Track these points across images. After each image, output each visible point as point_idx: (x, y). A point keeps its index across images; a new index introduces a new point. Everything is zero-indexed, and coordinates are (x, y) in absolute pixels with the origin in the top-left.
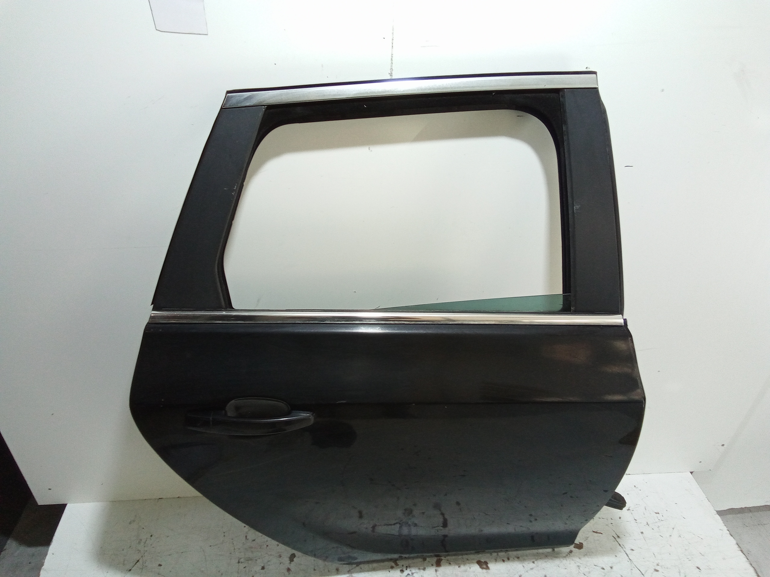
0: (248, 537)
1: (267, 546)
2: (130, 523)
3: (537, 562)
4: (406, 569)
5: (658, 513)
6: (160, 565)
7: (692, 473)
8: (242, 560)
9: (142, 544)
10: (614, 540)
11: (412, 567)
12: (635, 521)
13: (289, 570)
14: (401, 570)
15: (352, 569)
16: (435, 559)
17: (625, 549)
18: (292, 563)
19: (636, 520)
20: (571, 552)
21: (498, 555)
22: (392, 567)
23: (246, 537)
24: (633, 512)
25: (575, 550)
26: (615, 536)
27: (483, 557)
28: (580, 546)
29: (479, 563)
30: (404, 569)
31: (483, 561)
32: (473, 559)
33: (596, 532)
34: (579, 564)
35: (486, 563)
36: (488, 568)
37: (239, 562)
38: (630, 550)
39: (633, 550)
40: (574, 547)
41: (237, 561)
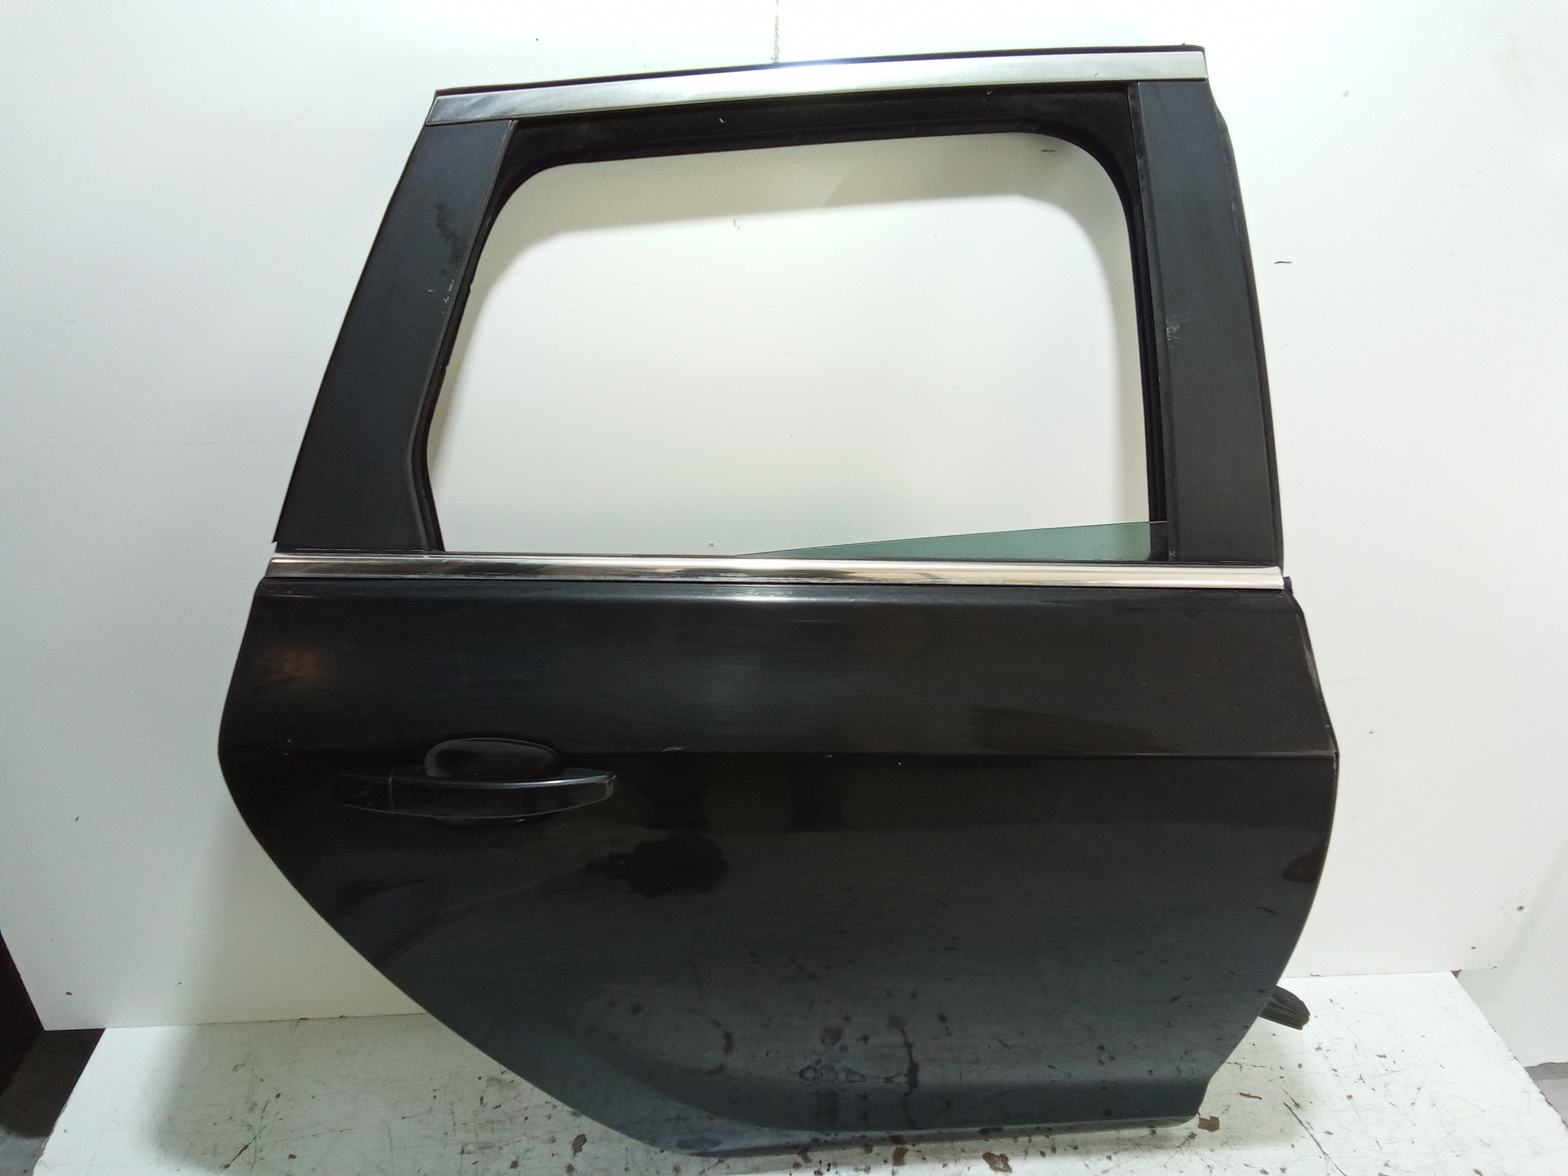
0: (484, 1101)
1: (526, 1118)
2: (235, 1068)
3: (1117, 1157)
4: (828, 1170)
5: (1385, 1056)
6: (292, 1157)
7: (1456, 973)
8: (470, 1148)
9: (257, 1111)
10: (1289, 1111)
11: (842, 1164)
12: (1333, 1072)
13: (570, 1168)
14: (815, 1172)
15: (708, 1169)
16: (891, 1150)
17: (1311, 1131)
18: (578, 1154)
19: (1336, 1071)
20: (1192, 1136)
21: (1030, 1141)
22: (797, 1166)
23: (482, 1099)
24: (1328, 1054)
25: (1203, 1133)
26: (1291, 1104)
27: (997, 1146)
28: (1212, 1125)
29: (989, 1157)
30: (824, 1170)
31: (997, 1153)
32: (976, 1150)
33: (1248, 1096)
34: (1210, 1163)
35: (1004, 1159)
36: (1008, 1169)
37: (462, 1152)
38: (1323, 1134)
39: (1330, 1133)
40: (1199, 1127)
41: (460, 1150)
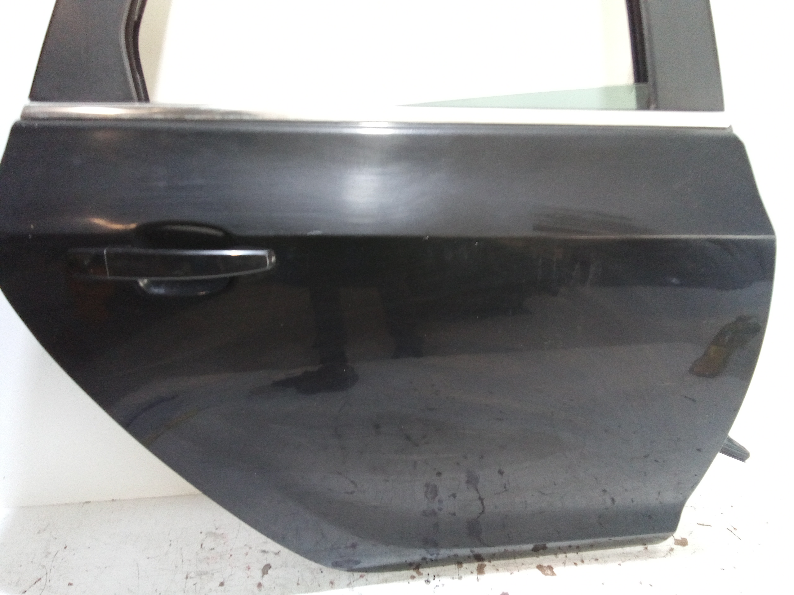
1: (231, 555)
2: (39, 532)
4: (434, 579)
6: (70, 584)
8: (192, 575)
11: (443, 575)
13: (260, 585)
14: (425, 581)
15: (353, 582)
16: (475, 565)
18: (265, 576)
20: (672, 550)
21: (566, 557)
22: (413, 577)
23: (202, 545)
25: (678, 548)
26: (731, 528)
27: (545, 560)
28: (683, 543)
29: (540, 567)
30: (431, 579)
31: (545, 564)
32: (531, 564)
33: (703, 525)
35: (550, 568)
36: (553, 574)
37: (187, 578)
40: (675, 544)
41: (185, 576)
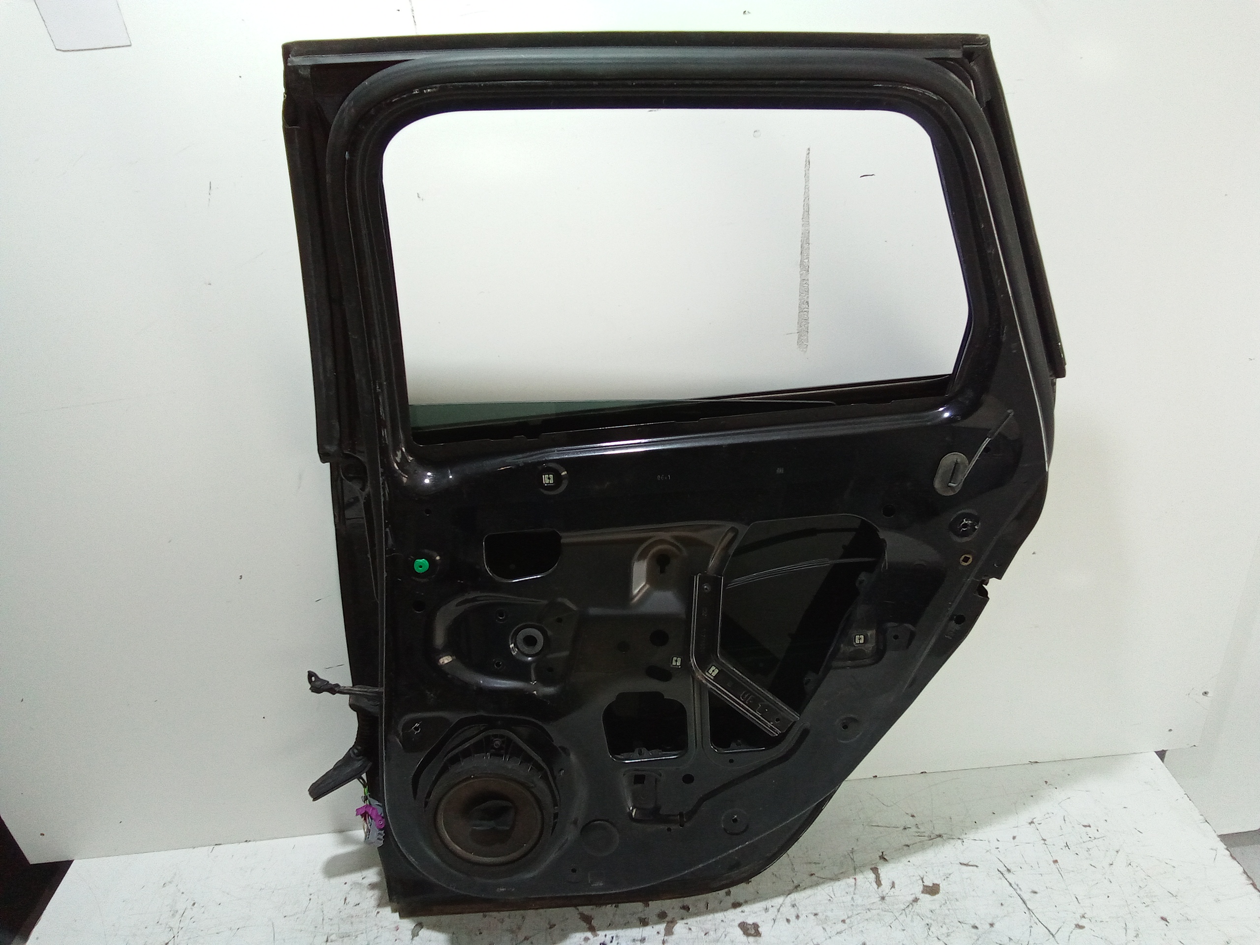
0: (347, 901)
3: (849, 920)
5: (1089, 826)
7: (1161, 754)
9: (178, 916)
10: (1001, 875)
12: (1043, 841)
17: (1019, 892)
19: (1044, 840)
24: (1038, 827)
34: (930, 921)
38: (1030, 894)
39: (1035, 892)
